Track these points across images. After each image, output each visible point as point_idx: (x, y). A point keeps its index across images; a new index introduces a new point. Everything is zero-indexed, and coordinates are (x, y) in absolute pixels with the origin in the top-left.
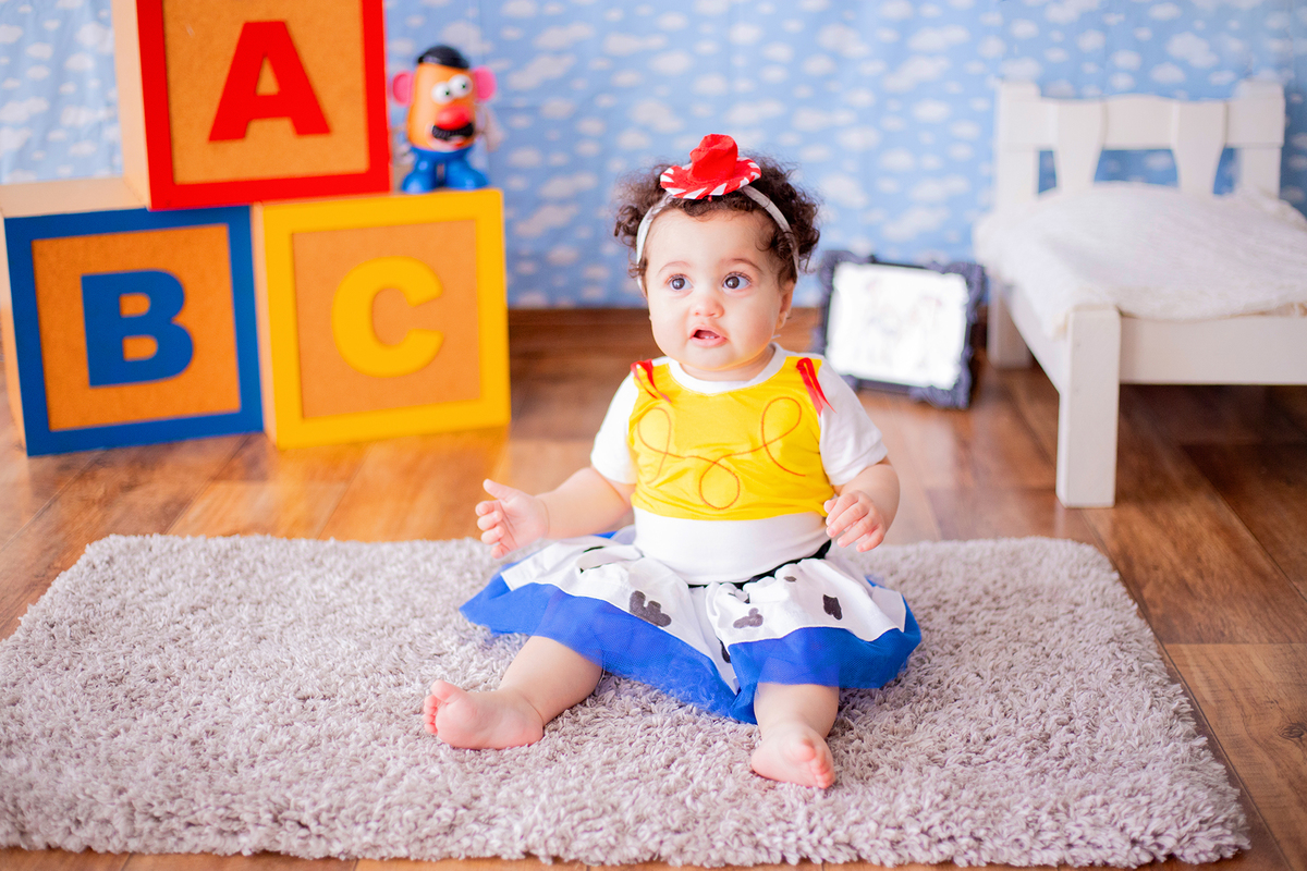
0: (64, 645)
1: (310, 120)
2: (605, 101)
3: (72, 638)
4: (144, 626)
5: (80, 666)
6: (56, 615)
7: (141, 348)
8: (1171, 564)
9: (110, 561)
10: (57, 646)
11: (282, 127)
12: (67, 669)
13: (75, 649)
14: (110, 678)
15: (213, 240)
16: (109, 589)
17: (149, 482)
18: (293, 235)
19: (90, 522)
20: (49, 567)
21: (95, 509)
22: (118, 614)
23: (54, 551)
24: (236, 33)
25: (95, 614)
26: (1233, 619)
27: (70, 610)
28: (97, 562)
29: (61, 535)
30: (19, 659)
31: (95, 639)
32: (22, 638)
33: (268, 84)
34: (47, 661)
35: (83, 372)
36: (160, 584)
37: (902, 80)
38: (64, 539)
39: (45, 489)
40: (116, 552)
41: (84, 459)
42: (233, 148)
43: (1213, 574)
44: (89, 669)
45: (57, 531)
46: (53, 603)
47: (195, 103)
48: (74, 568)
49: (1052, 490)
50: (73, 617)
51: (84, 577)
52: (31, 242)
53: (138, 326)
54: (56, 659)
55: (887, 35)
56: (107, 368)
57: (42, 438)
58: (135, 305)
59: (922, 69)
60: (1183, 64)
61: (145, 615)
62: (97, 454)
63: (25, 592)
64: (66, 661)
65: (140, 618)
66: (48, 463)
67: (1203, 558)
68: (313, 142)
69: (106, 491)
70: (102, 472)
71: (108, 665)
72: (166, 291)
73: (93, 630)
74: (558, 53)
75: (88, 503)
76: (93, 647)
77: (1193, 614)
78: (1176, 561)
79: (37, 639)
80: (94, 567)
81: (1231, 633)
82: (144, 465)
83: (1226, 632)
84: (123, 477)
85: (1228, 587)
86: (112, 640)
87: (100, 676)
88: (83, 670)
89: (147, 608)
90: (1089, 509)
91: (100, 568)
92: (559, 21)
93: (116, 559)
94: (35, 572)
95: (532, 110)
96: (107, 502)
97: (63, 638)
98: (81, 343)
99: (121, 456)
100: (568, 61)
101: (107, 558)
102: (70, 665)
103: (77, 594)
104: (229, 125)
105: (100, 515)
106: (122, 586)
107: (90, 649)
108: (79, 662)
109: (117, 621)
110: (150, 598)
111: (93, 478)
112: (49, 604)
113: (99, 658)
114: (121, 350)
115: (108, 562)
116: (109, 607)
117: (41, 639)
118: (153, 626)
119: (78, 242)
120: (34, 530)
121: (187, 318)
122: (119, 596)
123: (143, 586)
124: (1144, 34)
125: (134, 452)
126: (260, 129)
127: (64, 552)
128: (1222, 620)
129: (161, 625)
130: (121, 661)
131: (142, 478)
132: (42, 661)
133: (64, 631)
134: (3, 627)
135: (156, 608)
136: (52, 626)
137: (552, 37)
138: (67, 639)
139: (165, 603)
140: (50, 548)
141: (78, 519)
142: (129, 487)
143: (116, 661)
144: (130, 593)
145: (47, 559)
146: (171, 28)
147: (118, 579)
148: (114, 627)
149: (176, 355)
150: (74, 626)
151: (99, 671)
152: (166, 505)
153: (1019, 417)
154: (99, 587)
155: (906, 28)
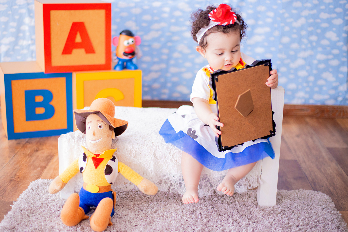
0: (25, 217)
1: (90, 50)
2: (170, 44)
3: (27, 215)
4: (49, 212)
5: (30, 225)
6: (23, 207)
7: (40, 111)
8: (326, 185)
9: (38, 188)
10: (23, 218)
11: (82, 51)
12: (26, 226)
13: (28, 219)
14: (40, 230)
15: (62, 80)
16: (38, 198)
17: (42, 149)
18: (84, 81)
19: (26, 161)
20: (15, 175)
21: (27, 157)
22: (41, 207)
24: (70, 25)
25: (34, 207)
26: (344, 203)
27: (26, 205)
28: (34, 188)
29: (18, 165)
30: (12, 222)
31: (34, 215)
32: (13, 215)
33: (78, 39)
34: (20, 223)
35: (24, 117)
36: (53, 197)
37: (252, 41)
39: (13, 150)
40: (39, 185)
41: (24, 141)
42: (68, 57)
43: (338, 189)
44: (33, 227)
45: (17, 164)
46: (21, 202)
48: (27, 190)
50: (28, 208)
51: (30, 193)
52: (11, 81)
53: (40, 105)
54: (23, 222)
56: (31, 116)
57: (12, 135)
58: (39, 99)
59: (257, 39)
61: (49, 208)
62: (27, 139)
63: (9, 183)
64: (26, 223)
65: (47, 209)
66: (14, 142)
67: (335, 184)
68: (90, 55)
69: (30, 152)
70: (29, 146)
71: (39, 225)
72: (48, 95)
73: (34, 212)
74: (157, 30)
75: (25, 155)
76: (34, 218)
78: (328, 184)
79: (17, 215)
80: (33, 190)
82: (40, 144)
83: (343, 207)
84: (35, 147)
85: (342, 193)
86: (39, 216)
87: (36, 229)
88: (31, 226)
89: (49, 205)
91: (35, 190)
92: (158, 22)
93: (40, 187)
95: (149, 46)
96: (30, 155)
97: (25, 215)
98: (24, 109)
99: (34, 140)
100: (160, 33)
101: (37, 187)
102: (27, 224)
103: (28, 199)
104: (67, 50)
105: (29, 159)
106: (41, 196)
107: (33, 219)
108: (30, 224)
109: (40, 210)
110: (50, 201)
111: (26, 147)
112: (20, 203)
113: (36, 223)
114: (35, 111)
115: (37, 189)
116: (38, 205)
117: (18, 215)
118: (51, 211)
119: (24, 81)
120: (11, 163)
121: (53, 103)
122: (41, 200)
123: (48, 197)
125: (37, 139)
126: (75, 51)
129: (53, 211)
130: (43, 224)
131: (40, 148)
132: (19, 223)
133: (25, 213)
135: (52, 205)
136: (21, 211)
137: (156, 26)
138: (26, 215)
139: (54, 203)
140: (16, 169)
141: (23, 160)
142: (37, 151)
143: (41, 224)
144: (44, 199)
146: (53, 23)
147: (40, 194)
148: (40, 211)
149: (50, 113)
150: (28, 211)
151: (36, 227)
152: (47, 156)
154: (35, 197)
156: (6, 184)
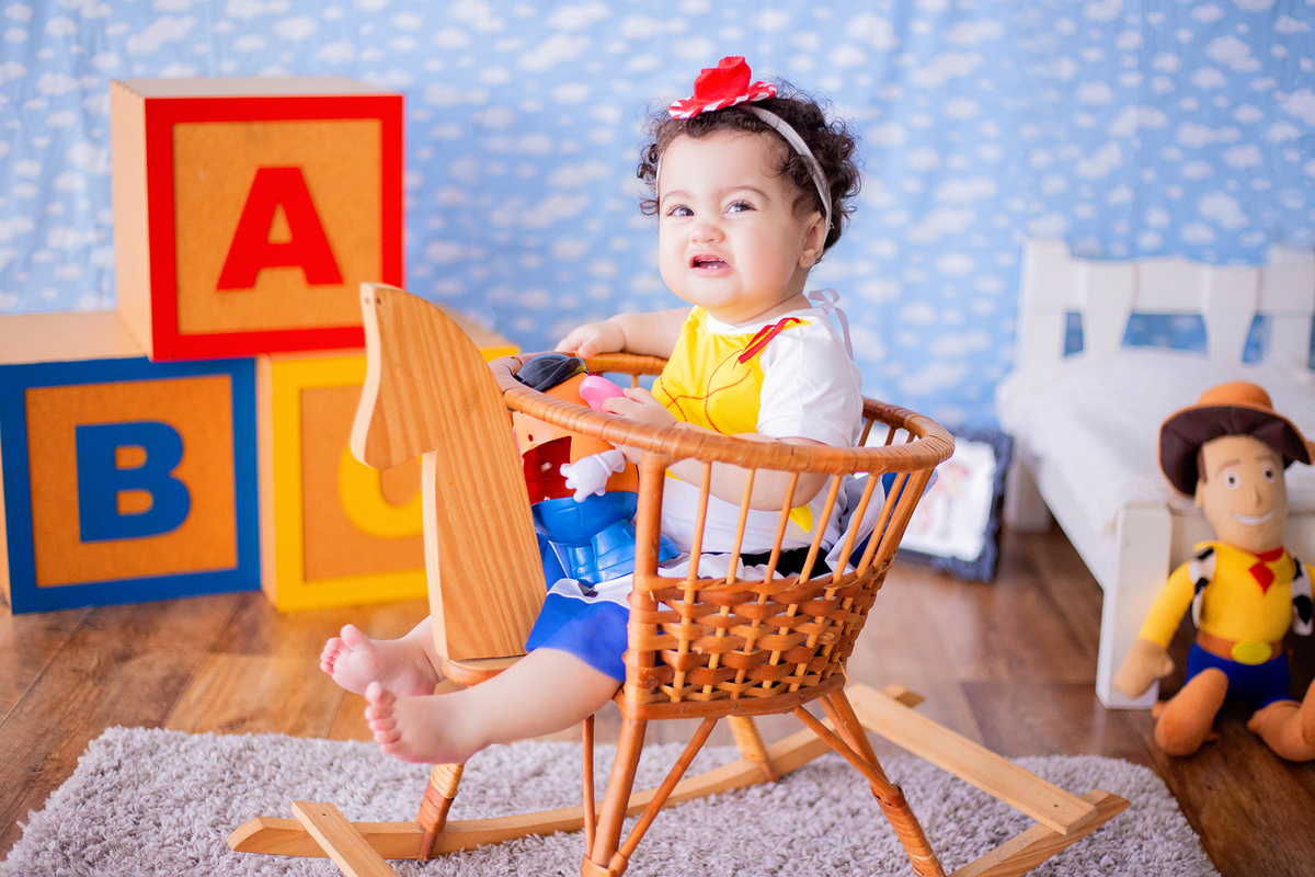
1: (323, 269)
2: (619, 244)
7: (135, 502)
8: (1227, 784)
11: (293, 277)
15: (216, 390)
17: (146, 651)
18: (302, 392)
19: (86, 700)
20: (46, 758)
21: (90, 684)
23: (50, 737)
24: (250, 177)
26: (1296, 853)
29: (56, 717)
33: (280, 232)
35: (73, 526)
37: (926, 232)
38: (60, 722)
39: (32, 655)
41: (73, 618)
42: (241, 297)
43: (1268, 797)
45: (51, 711)
47: (205, 248)
49: (1090, 686)
52: (24, 391)
53: (133, 480)
55: (913, 186)
56: (99, 522)
57: (28, 595)
58: (132, 457)
59: (947, 221)
60: (1213, 224)
62: (86, 611)
63: (23, 789)
66: (34, 622)
68: (325, 293)
69: (99, 664)
70: (93, 637)
72: (164, 443)
74: (572, 192)
75: (82, 676)
77: (1256, 848)
78: (1229, 779)
81: (1296, 871)
82: (137, 630)
83: (1292, 871)
84: (116, 644)
85: (1286, 813)
90: (1132, 711)
92: (576, 159)
94: (32, 765)
95: (542, 250)
96: (101, 676)
98: (73, 496)
99: (113, 616)
100: (582, 201)
104: (238, 273)
105: (95, 693)
111: (84, 644)
114: (115, 503)
119: (74, 391)
120: (27, 709)
121: (185, 472)
124: (1175, 192)
125: (125, 611)
126: (268, 278)
127: (61, 740)
128: (1286, 856)
131: (137, 646)
134: (3, 836)
137: (567, 176)
140: (44, 735)
141: (72, 697)
142: (124, 658)
145: (42, 748)
146: (182, 172)
149: (173, 508)
152: (166, 680)
153: (1044, 593)
155: (932, 178)
156: (9, 797)
